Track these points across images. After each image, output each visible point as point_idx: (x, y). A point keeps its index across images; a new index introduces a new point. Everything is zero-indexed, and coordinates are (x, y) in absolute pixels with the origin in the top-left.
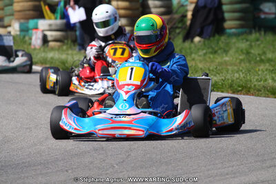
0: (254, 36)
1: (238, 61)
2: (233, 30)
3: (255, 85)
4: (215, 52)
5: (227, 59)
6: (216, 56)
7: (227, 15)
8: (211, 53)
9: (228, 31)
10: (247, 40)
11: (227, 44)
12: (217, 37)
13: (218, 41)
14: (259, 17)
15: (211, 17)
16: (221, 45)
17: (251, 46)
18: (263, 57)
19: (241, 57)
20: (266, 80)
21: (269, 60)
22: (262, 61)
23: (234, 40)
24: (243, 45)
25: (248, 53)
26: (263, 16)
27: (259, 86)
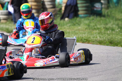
0: (92, 18)
1: (84, 29)
2: (83, 15)
3: (92, 40)
4: (74, 25)
5: (80, 28)
6: (75, 26)
7: (80, 9)
8: (73, 25)
9: (80, 16)
10: (88, 20)
11: (80, 21)
12: (75, 18)
13: (76, 20)
14: (94, 10)
15: (73, 9)
16: (77, 22)
17: (90, 22)
18: (95, 27)
19: (86, 27)
20: (97, 37)
21: (98, 29)
22: (95, 29)
23: (83, 19)
24: (87, 22)
25: (89, 25)
26: (95, 9)
27: (94, 40)
